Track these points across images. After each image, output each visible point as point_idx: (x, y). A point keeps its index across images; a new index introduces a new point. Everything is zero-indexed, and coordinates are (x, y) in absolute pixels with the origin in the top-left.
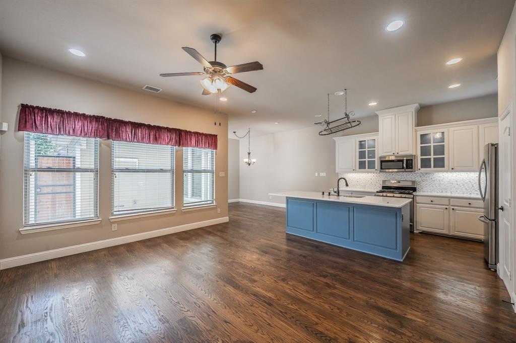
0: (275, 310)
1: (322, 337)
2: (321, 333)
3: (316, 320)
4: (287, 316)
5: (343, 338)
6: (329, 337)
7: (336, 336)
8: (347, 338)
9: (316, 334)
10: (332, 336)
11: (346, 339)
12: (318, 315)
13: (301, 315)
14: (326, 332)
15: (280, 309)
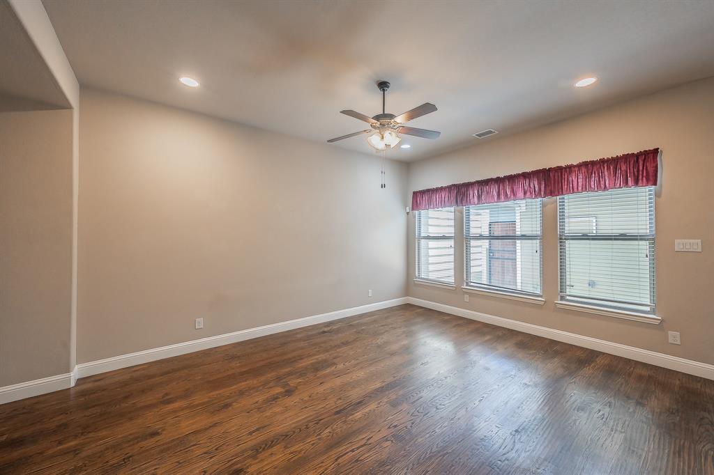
0: (326, 415)
1: (266, 445)
2: (271, 446)
3: (292, 449)
4: (311, 424)
5: (250, 465)
6: (261, 452)
7: (259, 460)
8: (248, 470)
9: (273, 442)
10: (261, 456)
11: (248, 467)
12: (300, 455)
13: (307, 437)
14: (270, 451)
15: (326, 420)
